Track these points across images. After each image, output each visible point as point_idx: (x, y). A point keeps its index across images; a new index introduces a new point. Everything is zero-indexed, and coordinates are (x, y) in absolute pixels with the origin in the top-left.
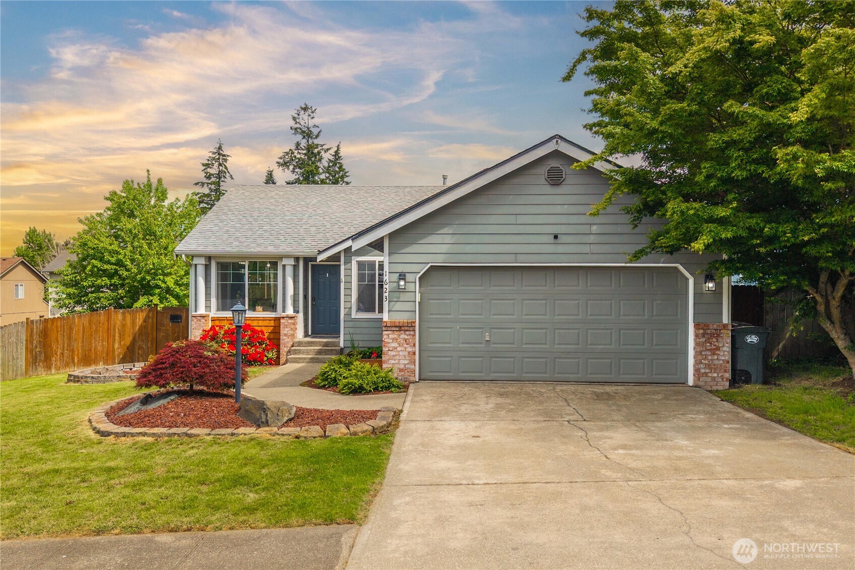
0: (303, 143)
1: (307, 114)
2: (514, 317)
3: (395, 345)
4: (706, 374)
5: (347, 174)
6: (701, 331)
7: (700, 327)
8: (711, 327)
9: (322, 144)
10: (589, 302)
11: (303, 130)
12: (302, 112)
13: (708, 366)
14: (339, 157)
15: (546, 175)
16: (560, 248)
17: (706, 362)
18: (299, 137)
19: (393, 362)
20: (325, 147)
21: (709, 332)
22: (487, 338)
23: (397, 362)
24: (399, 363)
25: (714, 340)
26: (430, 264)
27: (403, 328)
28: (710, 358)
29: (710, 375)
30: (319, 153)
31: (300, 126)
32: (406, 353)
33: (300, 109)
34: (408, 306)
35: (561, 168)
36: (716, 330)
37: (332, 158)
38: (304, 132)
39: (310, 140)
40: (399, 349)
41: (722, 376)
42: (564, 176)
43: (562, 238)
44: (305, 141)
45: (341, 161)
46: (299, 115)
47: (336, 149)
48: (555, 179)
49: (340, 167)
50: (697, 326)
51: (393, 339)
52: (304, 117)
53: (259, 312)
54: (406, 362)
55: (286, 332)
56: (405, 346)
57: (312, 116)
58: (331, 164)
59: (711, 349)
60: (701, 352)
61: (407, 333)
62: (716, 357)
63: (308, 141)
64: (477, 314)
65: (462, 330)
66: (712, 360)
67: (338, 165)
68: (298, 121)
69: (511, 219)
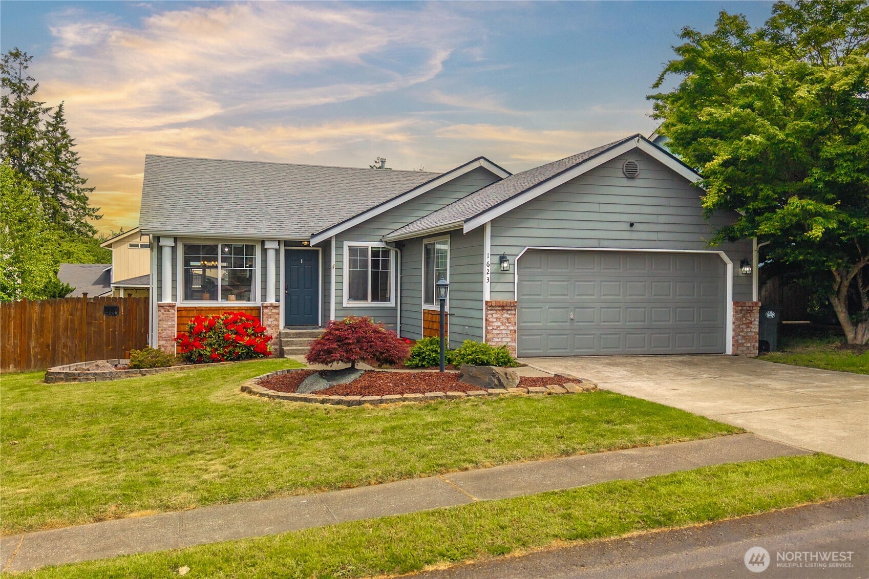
0: (13, 99)
1: (18, 61)
2: (595, 297)
3: (499, 324)
4: (743, 344)
5: (72, 142)
6: (740, 308)
7: (739, 305)
8: (747, 304)
9: (40, 101)
10: (654, 284)
11: (13, 81)
12: (12, 59)
13: (744, 337)
14: (62, 120)
15: (625, 170)
16: (635, 236)
17: (743, 334)
18: (7, 91)
19: (497, 340)
20: (44, 106)
21: (745, 308)
22: (572, 317)
23: (500, 340)
24: (502, 341)
25: (749, 315)
26: (527, 248)
27: (506, 308)
28: (745, 330)
29: (745, 345)
30: (36, 113)
31: (9, 77)
32: (508, 332)
33: (9, 55)
34: (509, 287)
35: (636, 163)
36: (750, 307)
37: (51, 121)
38: (14, 85)
39: (22, 95)
40: (502, 328)
41: (754, 345)
42: (638, 170)
43: (636, 227)
44: (15, 96)
45: (64, 126)
46: (7, 62)
47: (57, 109)
48: (631, 174)
49: (64, 133)
50: (736, 303)
51: (496, 318)
52: (14, 64)
53: (233, 300)
54: (509, 340)
55: (269, 323)
56: (507, 324)
57: (25, 65)
58: (50, 129)
59: (746, 323)
60: (739, 326)
61: (509, 312)
62: (749, 330)
63: (19, 97)
64: (563, 295)
65: (551, 310)
66: (747, 332)
67: (60, 131)
68: (6, 69)
69: (595, 207)
